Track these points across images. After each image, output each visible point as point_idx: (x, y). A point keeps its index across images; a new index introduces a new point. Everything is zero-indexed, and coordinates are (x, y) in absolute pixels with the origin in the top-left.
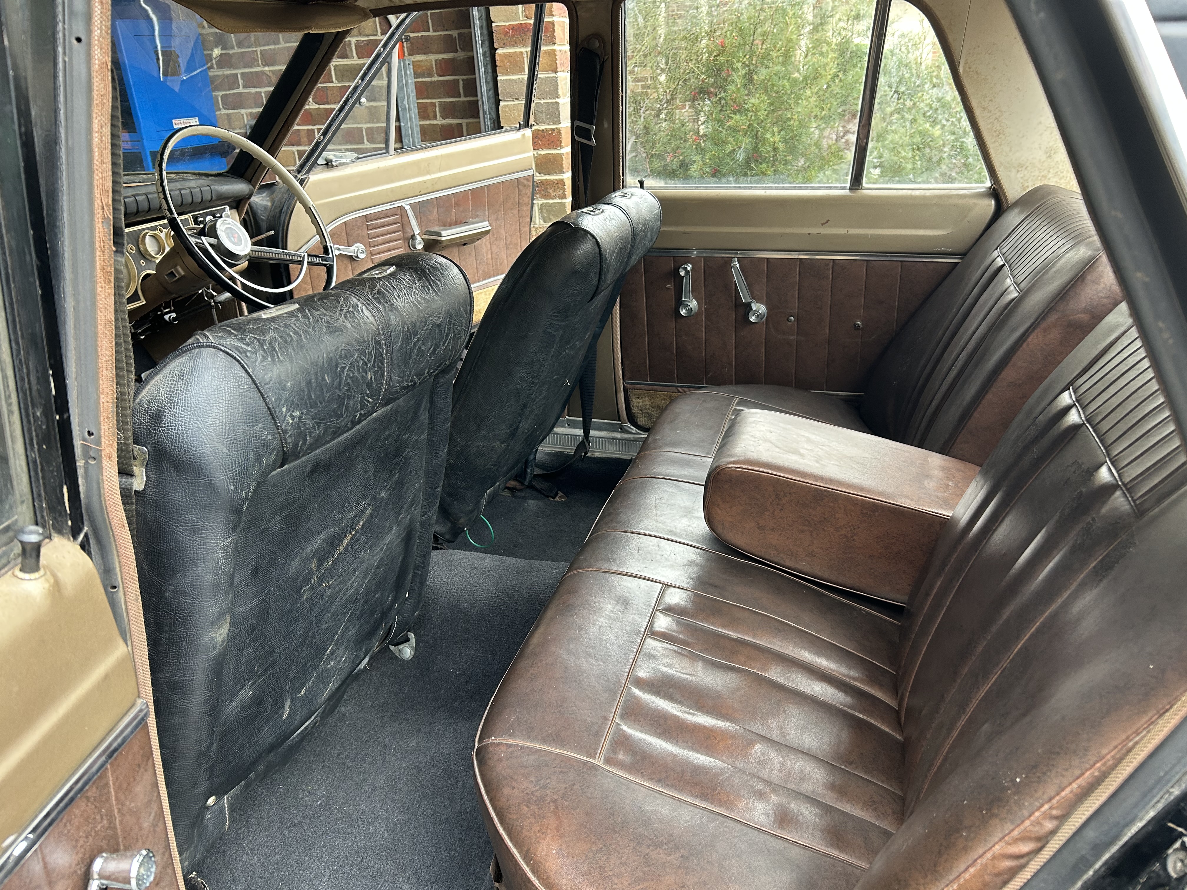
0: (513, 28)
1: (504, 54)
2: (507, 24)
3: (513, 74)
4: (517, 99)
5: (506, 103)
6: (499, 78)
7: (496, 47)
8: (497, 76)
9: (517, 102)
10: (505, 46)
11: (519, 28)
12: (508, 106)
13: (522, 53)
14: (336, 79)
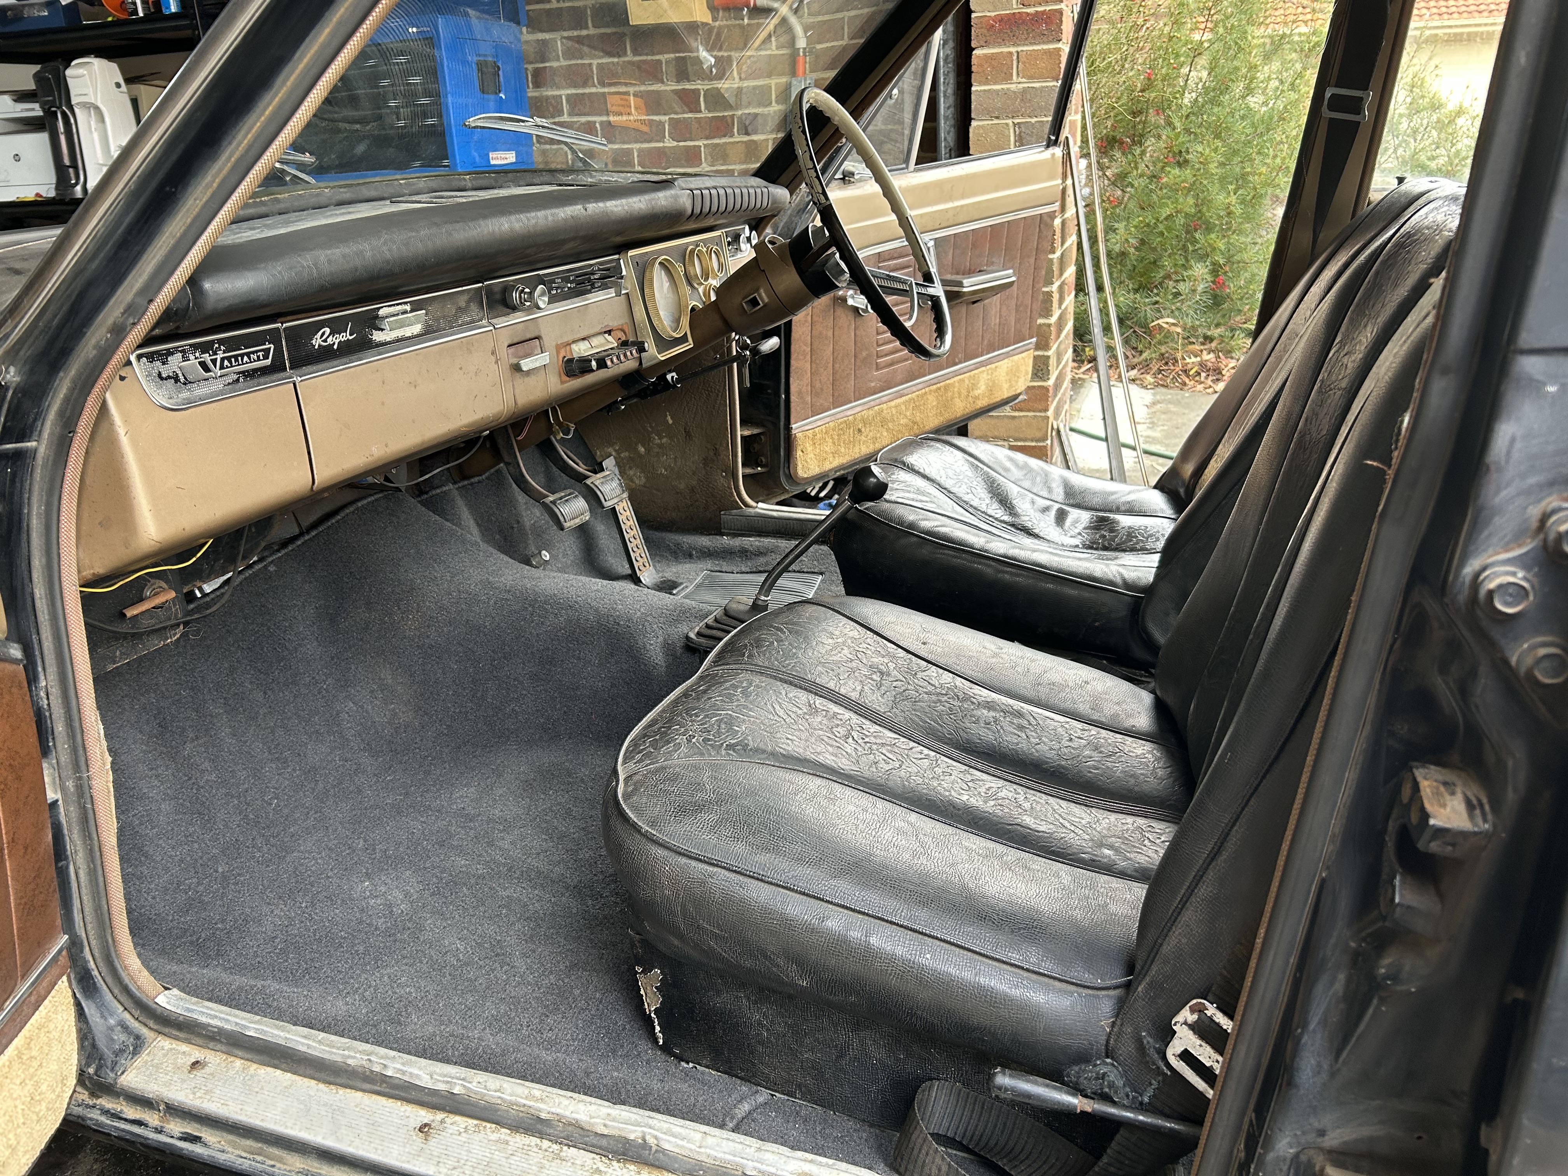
0: (1001, 19)
1: (985, 55)
2: (993, 14)
3: (995, 84)
4: (997, 118)
5: (981, 123)
6: (973, 89)
7: (973, 45)
8: (971, 85)
9: (996, 121)
10: (987, 44)
11: (1009, 20)
12: (982, 127)
13: (1011, 53)
14: (706, 108)
